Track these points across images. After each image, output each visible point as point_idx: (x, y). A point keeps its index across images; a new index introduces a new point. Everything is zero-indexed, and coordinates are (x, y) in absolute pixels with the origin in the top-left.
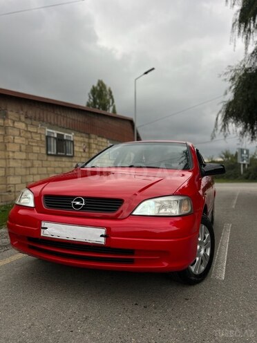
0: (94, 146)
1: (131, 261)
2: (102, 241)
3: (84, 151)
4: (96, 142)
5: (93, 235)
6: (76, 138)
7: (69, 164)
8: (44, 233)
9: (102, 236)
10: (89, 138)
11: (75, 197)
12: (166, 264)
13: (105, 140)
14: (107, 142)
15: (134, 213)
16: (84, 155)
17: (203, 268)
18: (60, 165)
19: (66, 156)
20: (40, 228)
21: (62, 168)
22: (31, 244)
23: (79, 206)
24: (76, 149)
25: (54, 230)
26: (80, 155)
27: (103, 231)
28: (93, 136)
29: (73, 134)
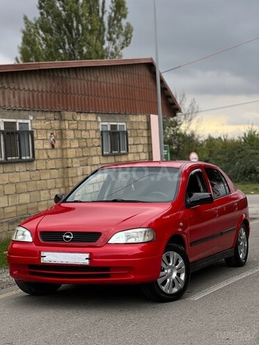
0: (70, 134)
1: (108, 276)
2: (87, 262)
3: (53, 146)
4: (74, 126)
5: (81, 258)
6: (38, 125)
7: (26, 176)
8: (44, 260)
9: (86, 259)
10: (62, 119)
11: (65, 232)
12: (133, 277)
13: (91, 117)
14: (96, 121)
15: (109, 242)
16: (52, 154)
17: (175, 290)
18: (11, 180)
19: (21, 162)
20: (40, 257)
21: (16, 184)
22: (31, 270)
23: (68, 239)
24: (38, 145)
25: (51, 257)
26: (45, 157)
27: (87, 256)
28: (68, 115)
29: (31, 118)
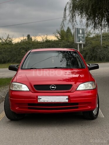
2: (67, 101)
5: (63, 99)
9: (67, 99)
11: (50, 85)
12: (90, 107)
20: (37, 99)
23: (54, 88)
27: (67, 97)
